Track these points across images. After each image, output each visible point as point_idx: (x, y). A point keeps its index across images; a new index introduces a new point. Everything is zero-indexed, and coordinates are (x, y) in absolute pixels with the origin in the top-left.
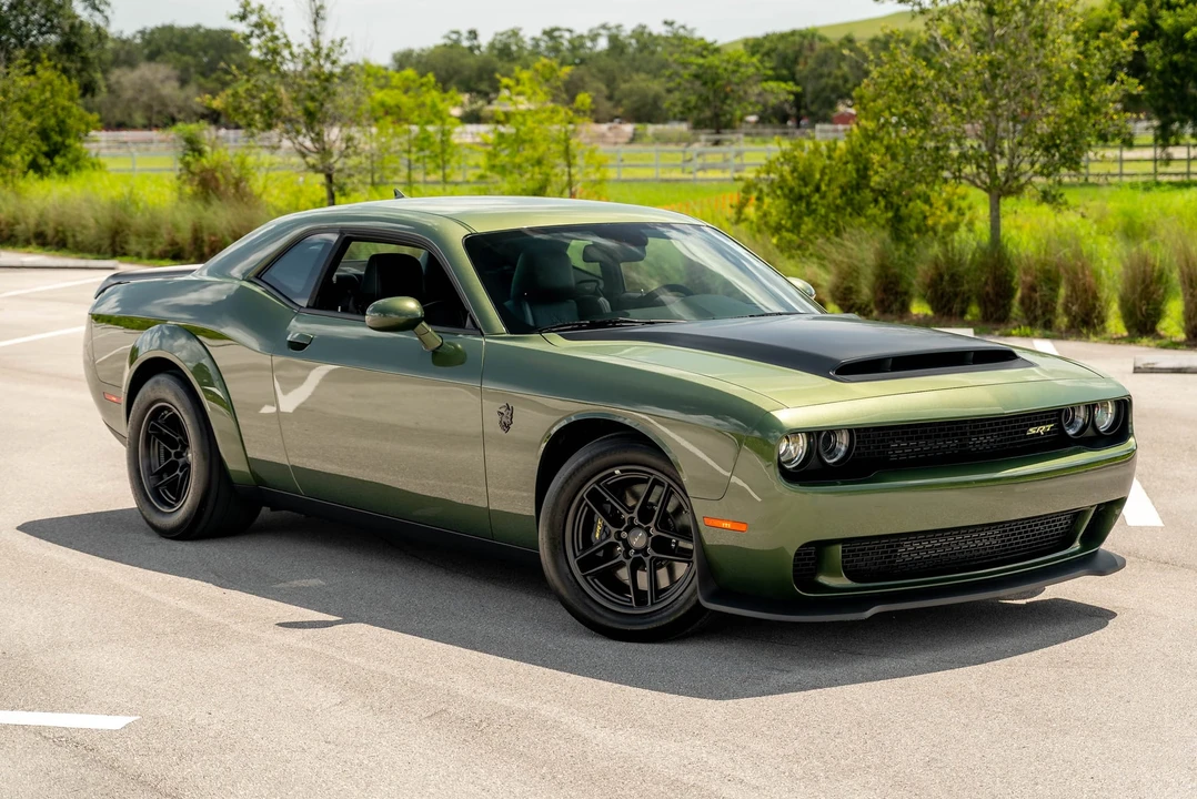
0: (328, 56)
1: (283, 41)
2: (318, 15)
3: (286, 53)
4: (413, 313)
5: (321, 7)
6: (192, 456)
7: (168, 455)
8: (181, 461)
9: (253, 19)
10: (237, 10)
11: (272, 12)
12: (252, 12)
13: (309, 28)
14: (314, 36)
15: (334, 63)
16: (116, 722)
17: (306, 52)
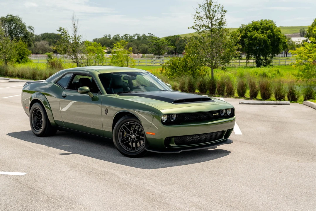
0: (77, 39)
1: (68, 36)
2: (75, 30)
3: (69, 38)
4: (87, 90)
5: (76, 29)
6: (43, 119)
7: (38, 119)
8: (41, 120)
9: (62, 31)
10: (59, 29)
11: (66, 30)
12: (62, 30)
13: (74, 33)
14: (74, 35)
15: (79, 40)
16: (23, 174)
17: (73, 38)
